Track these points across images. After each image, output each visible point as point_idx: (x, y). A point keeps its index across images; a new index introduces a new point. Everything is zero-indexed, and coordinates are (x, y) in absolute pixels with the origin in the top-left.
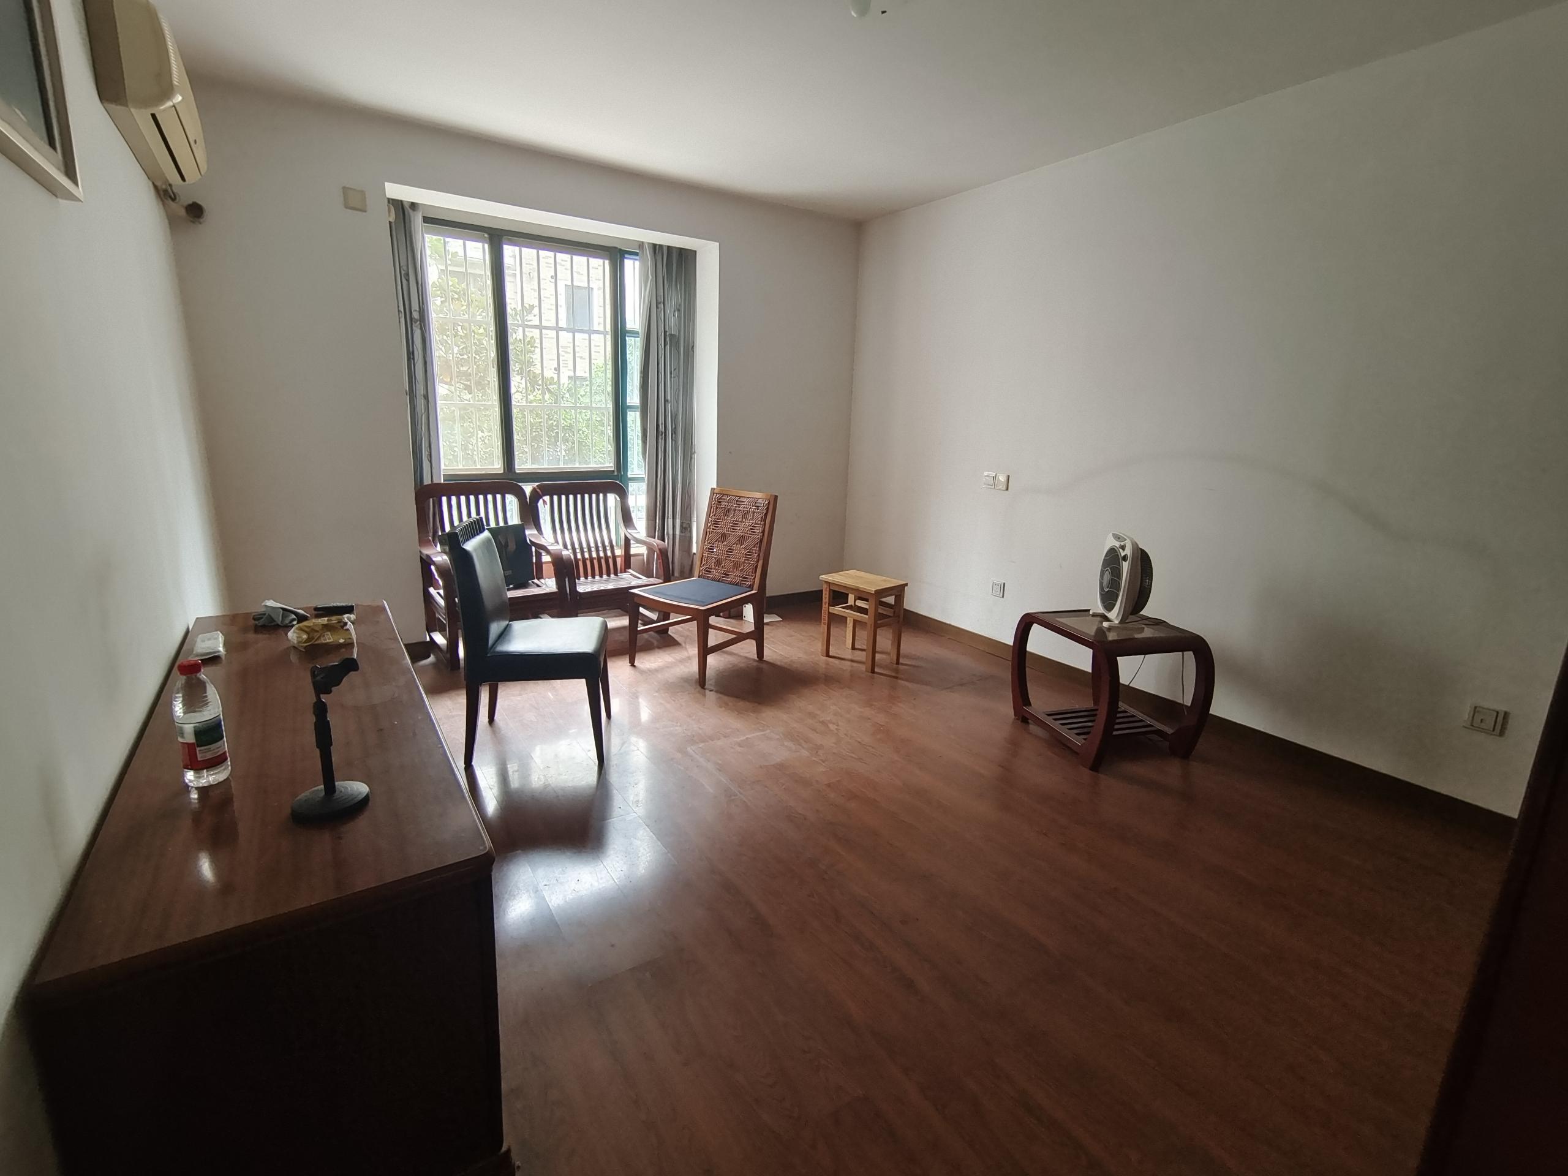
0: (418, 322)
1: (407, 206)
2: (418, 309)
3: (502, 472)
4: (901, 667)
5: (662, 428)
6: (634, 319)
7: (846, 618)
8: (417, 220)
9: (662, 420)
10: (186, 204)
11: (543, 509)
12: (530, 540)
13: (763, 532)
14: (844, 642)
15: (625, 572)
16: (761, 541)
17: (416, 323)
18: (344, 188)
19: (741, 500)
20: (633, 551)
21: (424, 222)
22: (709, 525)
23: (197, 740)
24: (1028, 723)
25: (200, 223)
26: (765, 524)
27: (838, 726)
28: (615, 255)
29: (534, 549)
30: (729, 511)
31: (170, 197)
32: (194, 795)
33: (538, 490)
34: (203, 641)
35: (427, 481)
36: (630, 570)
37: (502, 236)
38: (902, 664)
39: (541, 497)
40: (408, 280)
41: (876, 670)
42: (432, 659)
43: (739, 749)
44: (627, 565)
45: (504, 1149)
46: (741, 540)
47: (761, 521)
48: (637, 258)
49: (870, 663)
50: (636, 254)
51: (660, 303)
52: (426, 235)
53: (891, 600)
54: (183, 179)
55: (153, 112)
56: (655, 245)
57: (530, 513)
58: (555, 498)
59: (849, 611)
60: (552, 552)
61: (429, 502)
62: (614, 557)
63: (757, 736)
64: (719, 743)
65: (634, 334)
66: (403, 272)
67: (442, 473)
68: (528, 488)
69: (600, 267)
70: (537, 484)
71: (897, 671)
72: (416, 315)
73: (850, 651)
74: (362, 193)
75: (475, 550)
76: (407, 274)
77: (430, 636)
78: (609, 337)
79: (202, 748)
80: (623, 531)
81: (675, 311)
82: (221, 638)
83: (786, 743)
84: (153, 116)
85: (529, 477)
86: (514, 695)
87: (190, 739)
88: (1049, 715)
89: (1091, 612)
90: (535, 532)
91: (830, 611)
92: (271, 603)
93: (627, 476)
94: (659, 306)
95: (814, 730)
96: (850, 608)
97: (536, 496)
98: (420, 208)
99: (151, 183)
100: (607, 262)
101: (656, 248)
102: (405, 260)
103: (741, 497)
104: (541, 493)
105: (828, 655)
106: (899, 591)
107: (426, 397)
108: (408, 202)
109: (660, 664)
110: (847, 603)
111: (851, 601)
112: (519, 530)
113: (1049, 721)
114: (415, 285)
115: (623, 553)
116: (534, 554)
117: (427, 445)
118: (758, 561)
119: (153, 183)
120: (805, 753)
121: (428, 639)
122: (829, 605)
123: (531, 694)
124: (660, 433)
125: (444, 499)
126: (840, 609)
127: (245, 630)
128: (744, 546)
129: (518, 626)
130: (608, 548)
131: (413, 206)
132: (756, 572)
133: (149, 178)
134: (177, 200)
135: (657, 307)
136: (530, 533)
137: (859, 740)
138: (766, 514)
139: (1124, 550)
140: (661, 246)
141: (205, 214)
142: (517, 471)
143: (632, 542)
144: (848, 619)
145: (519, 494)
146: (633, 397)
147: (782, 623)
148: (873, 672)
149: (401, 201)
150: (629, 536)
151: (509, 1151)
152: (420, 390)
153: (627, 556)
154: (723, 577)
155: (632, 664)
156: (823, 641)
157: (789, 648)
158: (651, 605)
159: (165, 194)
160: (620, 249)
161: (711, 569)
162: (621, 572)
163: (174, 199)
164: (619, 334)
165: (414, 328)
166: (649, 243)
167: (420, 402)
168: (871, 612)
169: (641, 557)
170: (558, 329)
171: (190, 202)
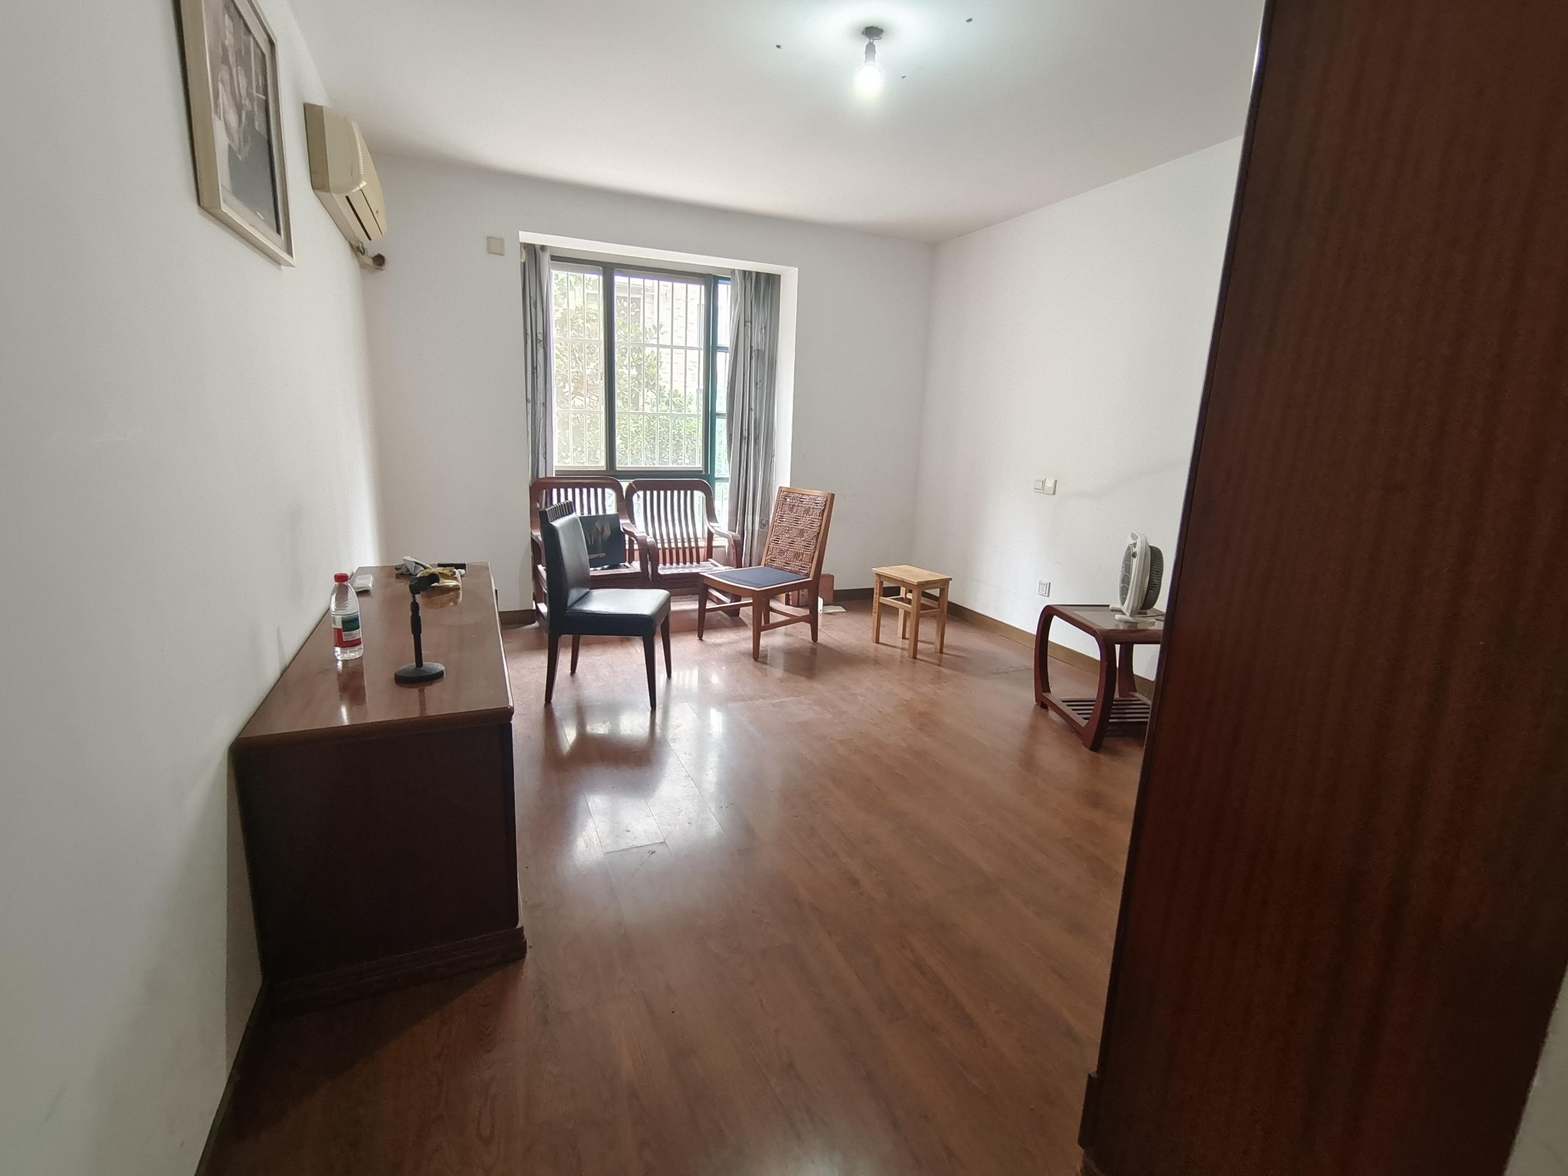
0: (542, 343)
1: (538, 249)
2: (542, 332)
3: (605, 469)
4: (944, 656)
5: (745, 434)
6: (725, 336)
7: (898, 609)
8: (545, 258)
9: (745, 427)
10: (373, 256)
11: (638, 500)
12: (624, 529)
13: (820, 526)
14: (894, 632)
15: (707, 561)
16: (818, 534)
17: (539, 342)
18: (489, 238)
19: (804, 497)
20: (715, 544)
21: (552, 260)
22: (776, 519)
23: (343, 627)
24: (1047, 709)
25: (382, 270)
26: (822, 520)
27: (866, 697)
28: (710, 281)
29: (627, 537)
30: (794, 506)
31: (361, 252)
32: (340, 664)
33: (634, 486)
34: (360, 580)
35: (542, 475)
36: (711, 560)
37: (613, 269)
38: (946, 654)
39: (635, 492)
40: (536, 308)
41: (918, 656)
42: (536, 624)
43: (772, 709)
44: (709, 555)
45: (519, 926)
46: (801, 533)
47: (819, 516)
48: (729, 282)
49: (912, 651)
50: (728, 279)
51: (748, 322)
52: (552, 270)
53: (936, 592)
54: (370, 239)
55: (347, 195)
56: (745, 272)
57: (625, 505)
58: (648, 493)
59: (900, 603)
60: (638, 538)
61: (542, 493)
62: (697, 548)
63: (792, 700)
64: (757, 703)
65: (724, 349)
66: (532, 302)
67: (554, 469)
68: (625, 484)
69: (696, 292)
70: (633, 480)
71: (940, 660)
72: (540, 337)
73: (901, 640)
74: (501, 240)
75: (563, 527)
76: (536, 303)
77: (537, 607)
78: (702, 352)
79: (347, 633)
80: (707, 525)
81: (762, 329)
82: (372, 578)
83: (814, 707)
84: (347, 198)
85: (627, 474)
86: (596, 656)
87: (339, 626)
88: (1064, 702)
89: (1110, 607)
90: (628, 521)
91: (880, 601)
92: (408, 558)
93: (714, 475)
94: (746, 324)
95: (843, 700)
96: (902, 600)
97: (631, 491)
98: (547, 248)
99: (347, 242)
100: (703, 287)
101: (745, 274)
102: (535, 292)
103: (803, 495)
104: (635, 488)
105: (877, 642)
106: (944, 584)
107: (545, 405)
108: (538, 245)
109: (726, 640)
110: (899, 595)
111: (902, 595)
112: (615, 519)
113: (1064, 707)
114: (541, 313)
115: (706, 545)
116: (627, 542)
117: (544, 444)
118: (814, 553)
119: (349, 242)
120: (829, 716)
121: (534, 608)
122: (880, 596)
123: (610, 656)
124: (744, 438)
125: (555, 491)
126: (892, 600)
127: (389, 576)
128: (803, 539)
129: (597, 593)
130: (692, 540)
131: (543, 248)
132: (812, 562)
133: (346, 238)
134: (365, 254)
135: (745, 325)
136: (624, 523)
137: (881, 710)
138: (824, 510)
139: (1135, 547)
140: (750, 272)
141: (386, 262)
142: (618, 469)
143: (715, 536)
144: (900, 610)
145: (618, 489)
146: (721, 406)
147: (845, 614)
148: (915, 657)
149: (534, 245)
150: (712, 530)
151: (522, 929)
152: (540, 398)
153: (710, 548)
154: (785, 566)
155: (700, 638)
156: (873, 629)
157: (843, 634)
158: (724, 589)
159: (358, 250)
160: (715, 276)
161: (775, 558)
162: (704, 561)
163: (363, 254)
164: (711, 348)
165: (538, 347)
166: (739, 270)
167: (540, 409)
168: (914, 602)
169: (723, 549)
170: (672, 347)
171: (376, 254)
